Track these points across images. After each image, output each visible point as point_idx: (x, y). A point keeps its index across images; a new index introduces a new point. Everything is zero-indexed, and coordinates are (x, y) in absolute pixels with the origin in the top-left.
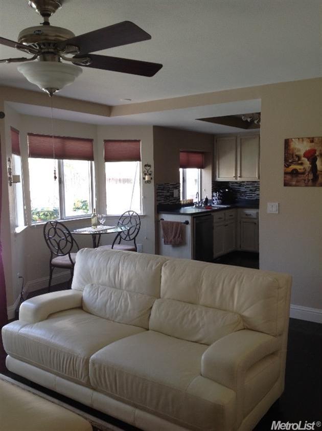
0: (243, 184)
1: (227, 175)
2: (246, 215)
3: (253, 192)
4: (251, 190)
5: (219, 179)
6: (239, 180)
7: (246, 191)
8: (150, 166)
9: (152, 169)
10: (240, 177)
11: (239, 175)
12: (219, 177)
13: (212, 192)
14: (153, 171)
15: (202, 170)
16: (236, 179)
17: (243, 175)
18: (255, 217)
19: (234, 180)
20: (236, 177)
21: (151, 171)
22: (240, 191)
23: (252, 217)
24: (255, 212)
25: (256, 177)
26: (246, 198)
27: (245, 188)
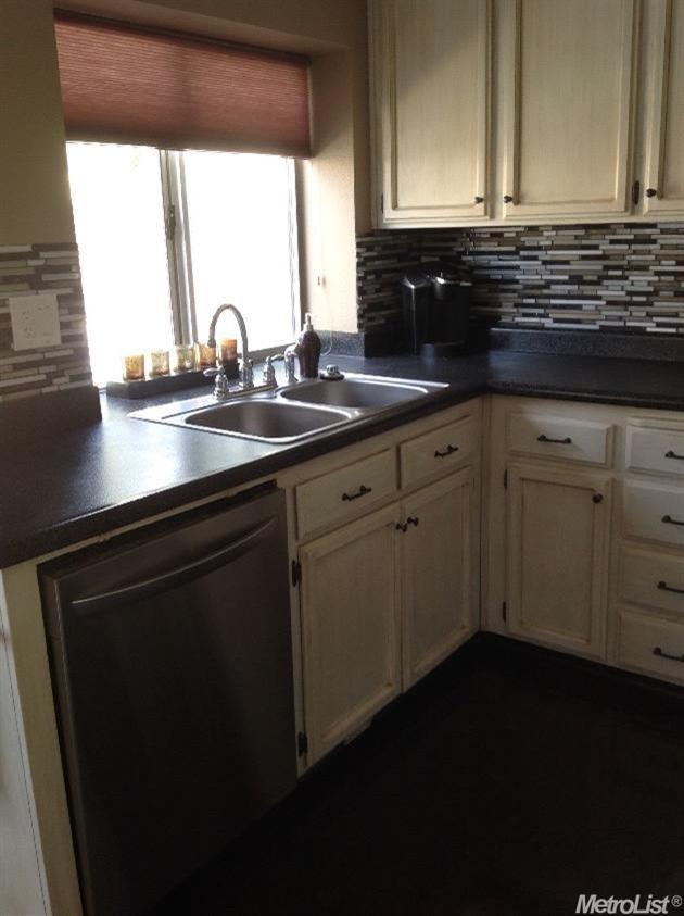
0: (529, 241)
1: (438, 192)
2: (543, 439)
3: (588, 290)
4: (576, 279)
5: (398, 218)
6: (506, 215)
7: (548, 284)
10: (516, 199)
11: (505, 187)
12: (395, 206)
15: (307, 164)
16: (491, 212)
18: (599, 456)
20: (488, 200)
22: (517, 282)
23: (575, 456)
24: (603, 427)
25: (612, 200)
26: (548, 323)
27: (545, 263)
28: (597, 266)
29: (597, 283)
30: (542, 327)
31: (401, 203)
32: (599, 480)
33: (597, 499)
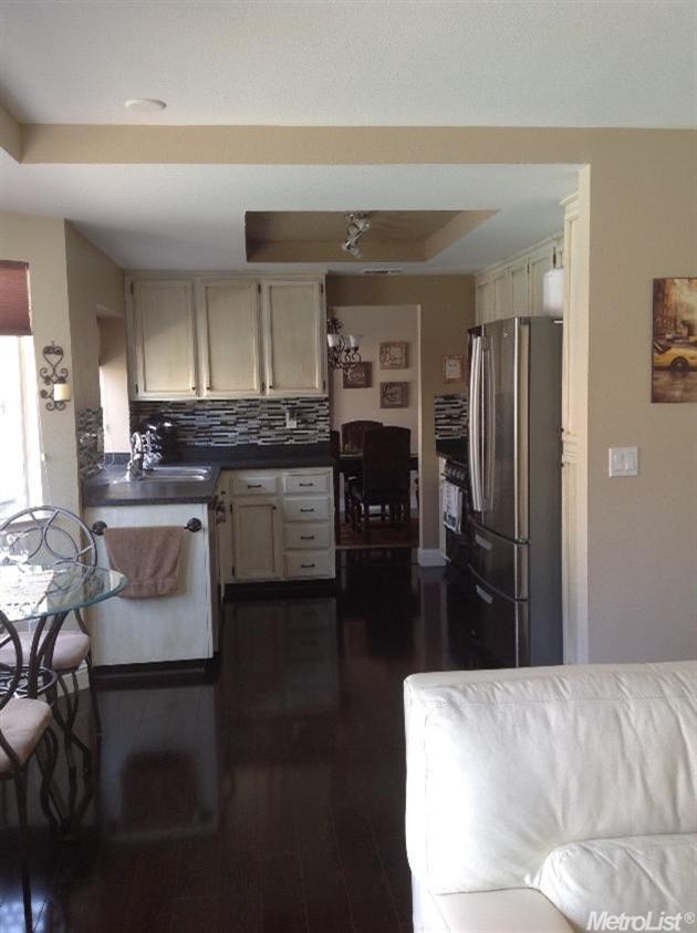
0: (200, 407)
1: (170, 384)
2: (249, 487)
3: (230, 428)
4: (224, 424)
5: (144, 396)
7: (211, 426)
8: (60, 352)
9: (67, 362)
10: (210, 389)
11: (205, 384)
12: (145, 390)
13: (132, 431)
14: (70, 368)
16: (198, 394)
17: (217, 383)
18: (273, 490)
19: (190, 396)
20: (197, 388)
21: (64, 370)
22: (194, 426)
23: (263, 492)
24: (273, 478)
25: (253, 389)
26: (212, 444)
27: (209, 416)
28: (233, 418)
29: (235, 425)
30: (209, 447)
31: (148, 388)
32: (273, 500)
33: (274, 508)
